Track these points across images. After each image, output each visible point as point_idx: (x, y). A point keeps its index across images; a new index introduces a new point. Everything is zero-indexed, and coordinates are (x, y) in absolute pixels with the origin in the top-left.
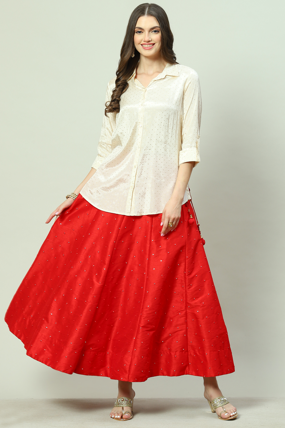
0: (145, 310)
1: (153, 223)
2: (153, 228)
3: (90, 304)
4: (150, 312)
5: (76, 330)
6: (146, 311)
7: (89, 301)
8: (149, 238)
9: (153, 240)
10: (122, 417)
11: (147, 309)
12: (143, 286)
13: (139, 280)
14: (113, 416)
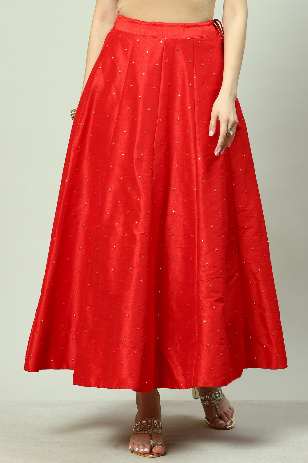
0: (203, 269)
1: (197, 131)
2: (197, 139)
3: (138, 270)
4: (212, 272)
5: (128, 317)
6: (205, 271)
7: (135, 266)
8: (193, 156)
9: (200, 159)
10: (151, 452)
11: (206, 268)
12: (194, 233)
13: (187, 225)
14: (137, 450)
